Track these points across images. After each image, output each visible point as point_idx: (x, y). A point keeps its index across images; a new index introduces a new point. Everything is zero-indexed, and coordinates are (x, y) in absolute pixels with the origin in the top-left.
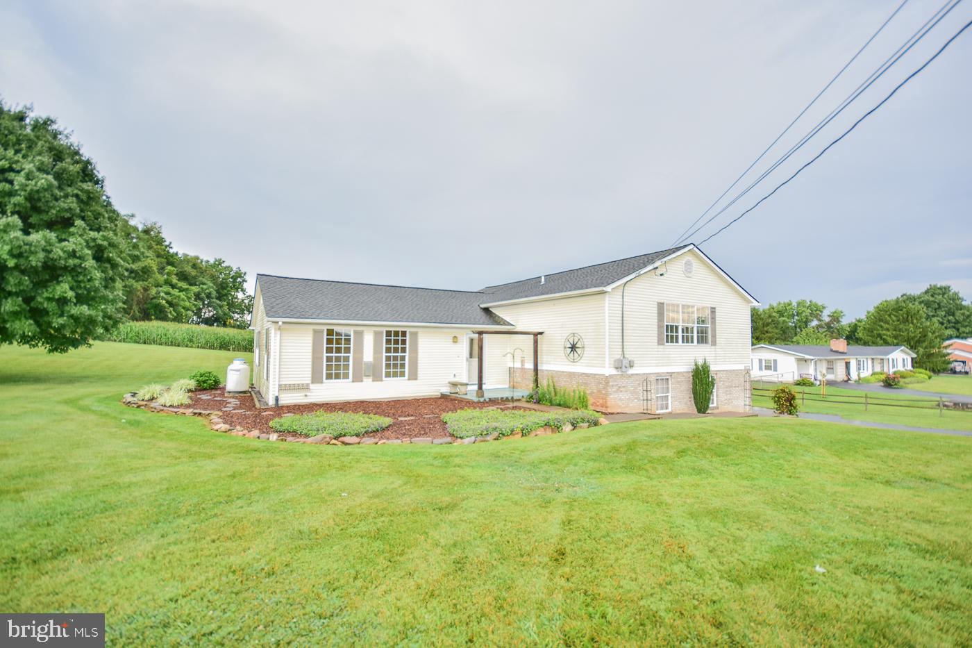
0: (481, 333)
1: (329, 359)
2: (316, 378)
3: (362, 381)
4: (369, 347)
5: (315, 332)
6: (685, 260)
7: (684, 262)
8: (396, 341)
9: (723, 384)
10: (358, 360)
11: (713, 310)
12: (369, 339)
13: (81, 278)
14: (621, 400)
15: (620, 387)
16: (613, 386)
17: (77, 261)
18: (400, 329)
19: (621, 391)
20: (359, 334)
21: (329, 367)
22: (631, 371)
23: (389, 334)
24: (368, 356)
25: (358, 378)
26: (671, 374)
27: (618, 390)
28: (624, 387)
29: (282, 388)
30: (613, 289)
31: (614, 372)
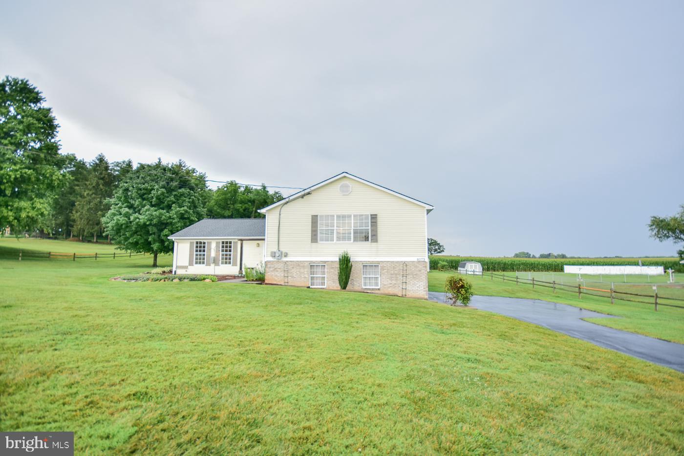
0: (242, 240)
1: (197, 255)
2: (191, 264)
3: (210, 265)
4: (213, 249)
5: (191, 243)
6: (341, 184)
7: (339, 186)
8: (227, 246)
9: (387, 272)
10: (209, 255)
11: (374, 217)
12: (213, 245)
13: (174, 227)
14: (276, 276)
15: (275, 269)
16: (270, 267)
17: (171, 220)
18: (229, 241)
19: (277, 271)
20: (210, 243)
21: (197, 259)
22: (285, 259)
23: (223, 243)
24: (213, 254)
25: (208, 264)
26: (325, 262)
27: (274, 270)
28: (280, 269)
29: (177, 267)
30: (267, 211)
31: (271, 259)
